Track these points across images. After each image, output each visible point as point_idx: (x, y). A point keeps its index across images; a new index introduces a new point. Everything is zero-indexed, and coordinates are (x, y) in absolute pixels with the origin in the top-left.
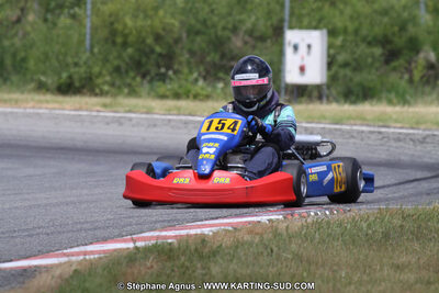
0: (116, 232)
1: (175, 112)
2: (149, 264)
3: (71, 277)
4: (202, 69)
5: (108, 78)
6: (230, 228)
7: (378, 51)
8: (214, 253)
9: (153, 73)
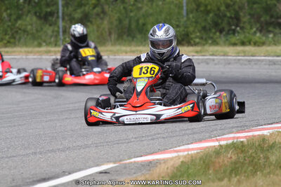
0: (208, 135)
1: (243, 54)
2: (229, 156)
3: (180, 166)
4: (258, 25)
5: (198, 34)
8: (272, 147)
9: (226, 29)
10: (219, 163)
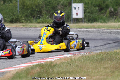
0: (28, 61)
2: (37, 69)
3: (16, 74)
4: (49, 15)
5: (24, 18)
6: (59, 59)
7: (97, 8)
8: (55, 66)
9: (36, 16)
10: (33, 72)
